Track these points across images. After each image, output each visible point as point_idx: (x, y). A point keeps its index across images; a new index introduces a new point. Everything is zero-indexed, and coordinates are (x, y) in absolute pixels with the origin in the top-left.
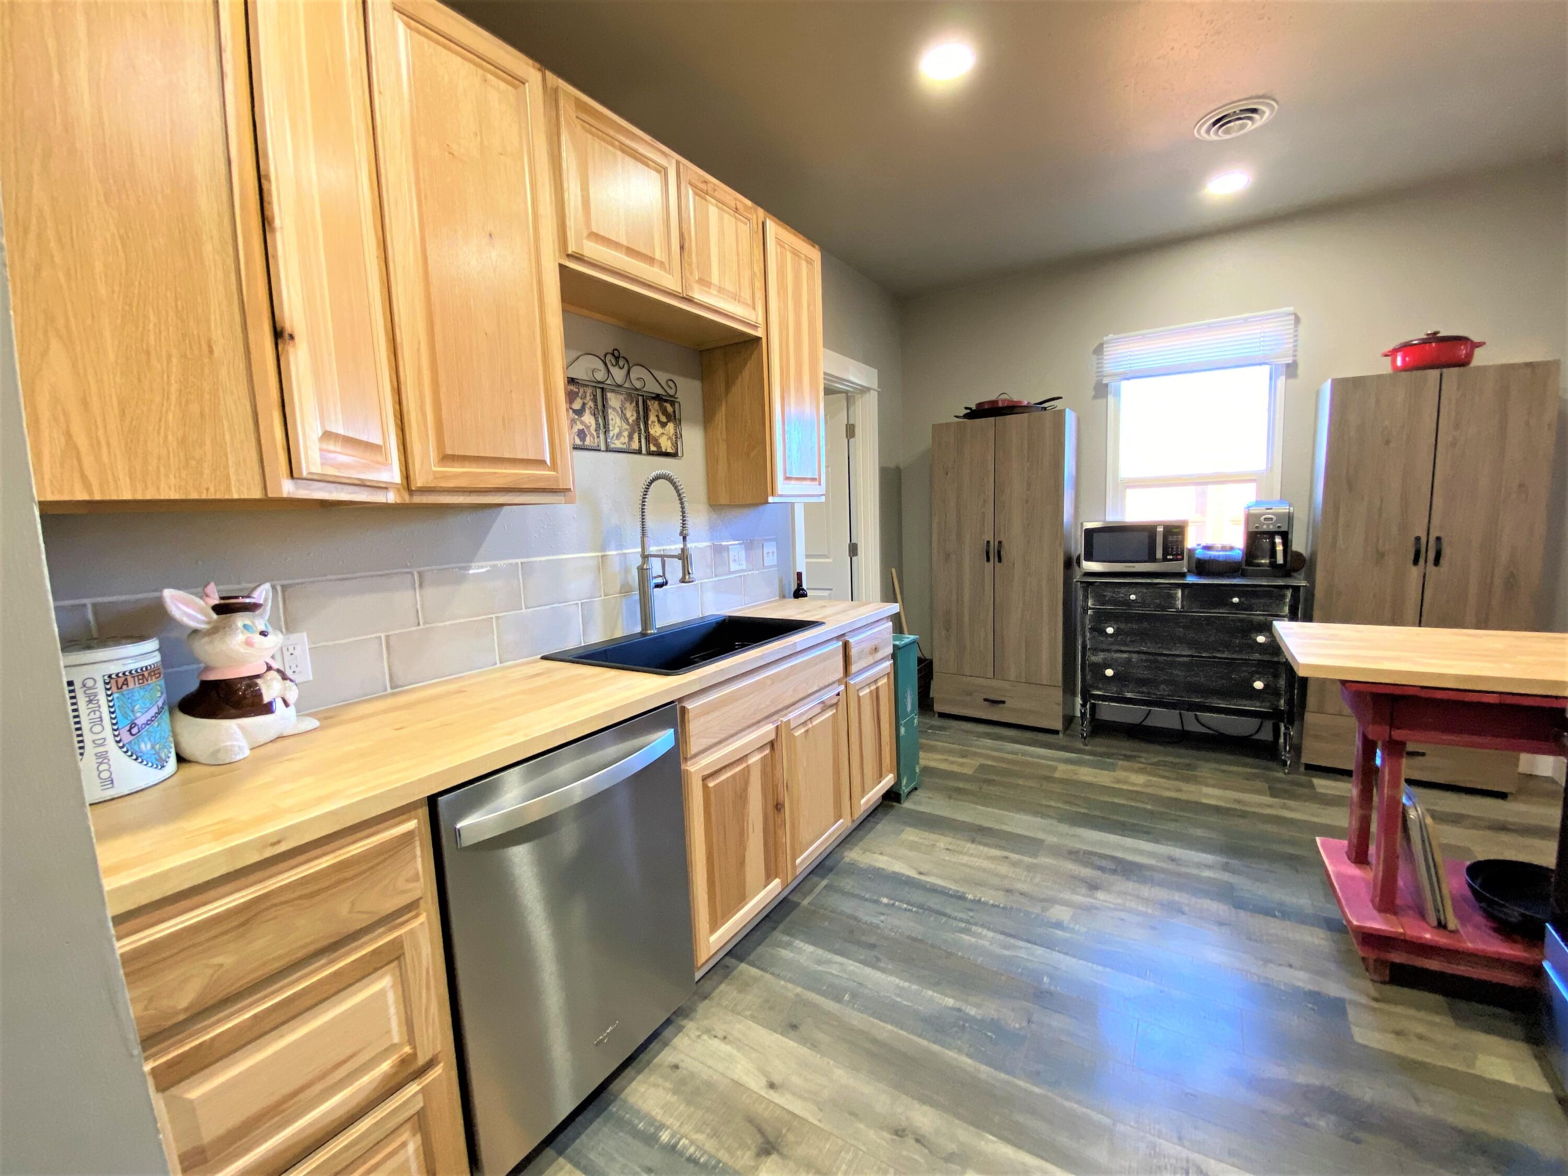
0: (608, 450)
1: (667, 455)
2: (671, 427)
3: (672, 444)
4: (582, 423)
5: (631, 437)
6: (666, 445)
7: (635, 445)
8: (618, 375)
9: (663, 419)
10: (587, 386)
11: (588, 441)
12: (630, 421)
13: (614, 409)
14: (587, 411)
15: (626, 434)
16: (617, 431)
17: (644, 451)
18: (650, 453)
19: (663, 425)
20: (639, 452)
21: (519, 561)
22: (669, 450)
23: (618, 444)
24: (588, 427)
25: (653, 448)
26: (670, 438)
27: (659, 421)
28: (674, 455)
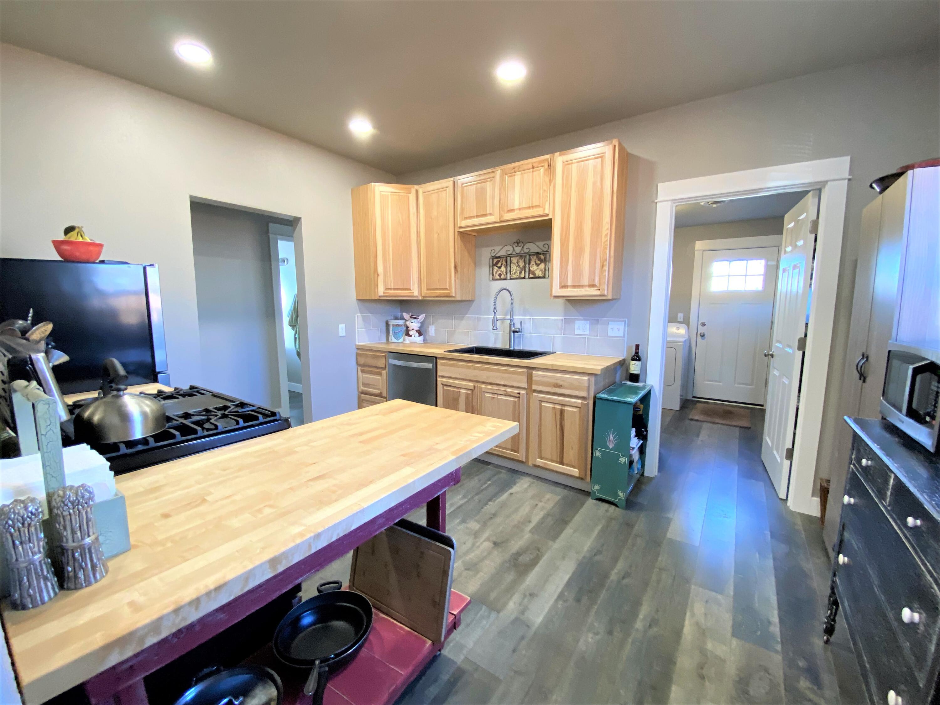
0: (511, 279)
1: (539, 278)
2: (542, 266)
3: (542, 273)
4: (500, 271)
5: (520, 273)
6: (539, 273)
7: (522, 276)
8: (518, 249)
9: (539, 262)
10: (504, 257)
11: (502, 277)
12: (521, 267)
13: (514, 263)
14: (503, 266)
15: (518, 272)
16: (515, 271)
17: (527, 277)
18: (530, 278)
19: (538, 265)
20: (524, 278)
21: (477, 316)
22: (540, 276)
23: (514, 276)
24: (503, 272)
25: (531, 276)
26: (542, 270)
27: (536, 264)
28: (544, 277)
